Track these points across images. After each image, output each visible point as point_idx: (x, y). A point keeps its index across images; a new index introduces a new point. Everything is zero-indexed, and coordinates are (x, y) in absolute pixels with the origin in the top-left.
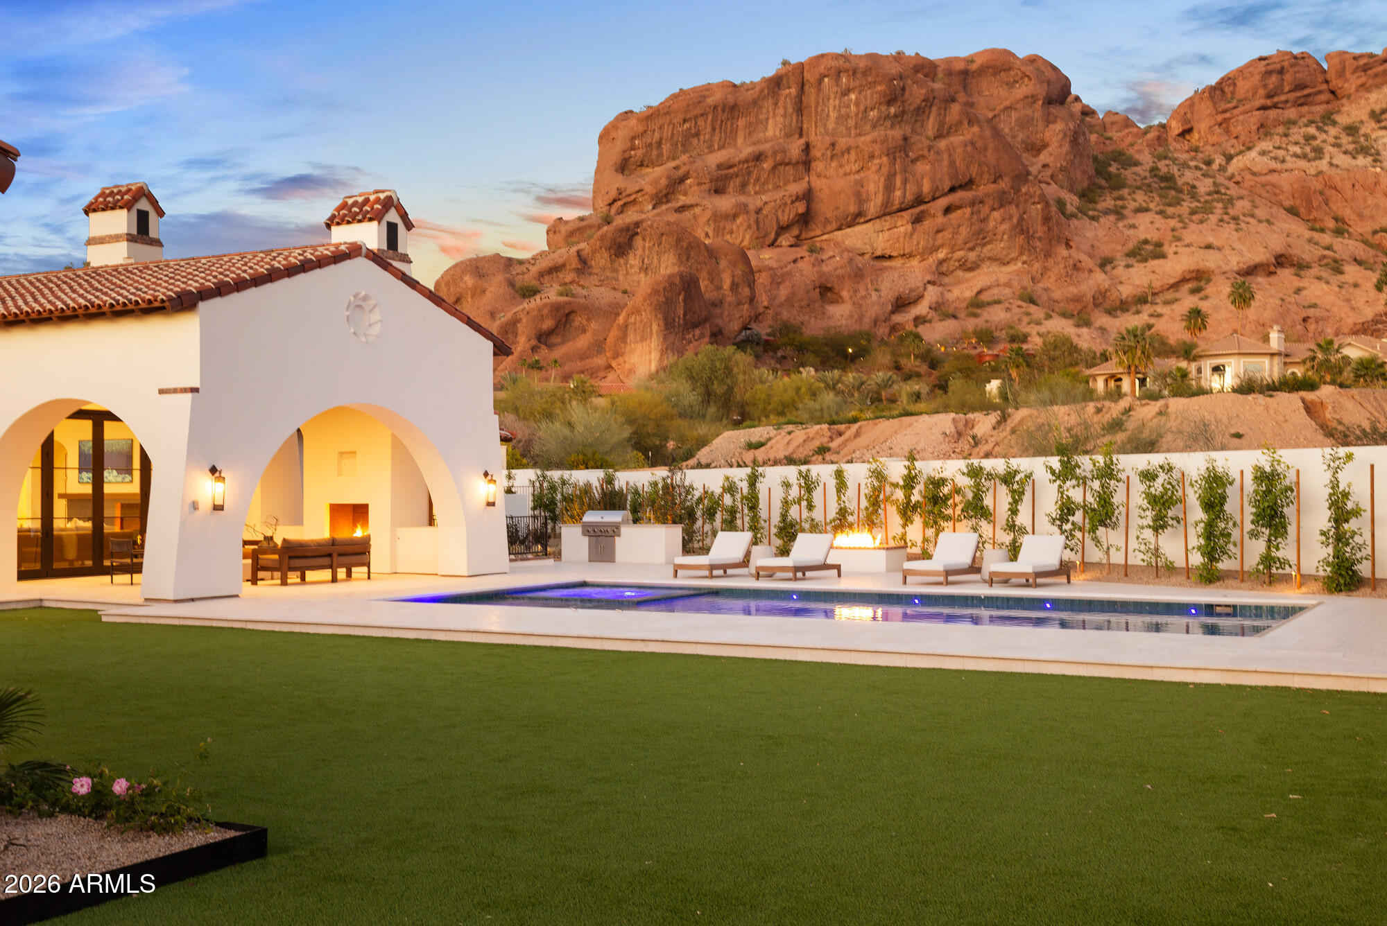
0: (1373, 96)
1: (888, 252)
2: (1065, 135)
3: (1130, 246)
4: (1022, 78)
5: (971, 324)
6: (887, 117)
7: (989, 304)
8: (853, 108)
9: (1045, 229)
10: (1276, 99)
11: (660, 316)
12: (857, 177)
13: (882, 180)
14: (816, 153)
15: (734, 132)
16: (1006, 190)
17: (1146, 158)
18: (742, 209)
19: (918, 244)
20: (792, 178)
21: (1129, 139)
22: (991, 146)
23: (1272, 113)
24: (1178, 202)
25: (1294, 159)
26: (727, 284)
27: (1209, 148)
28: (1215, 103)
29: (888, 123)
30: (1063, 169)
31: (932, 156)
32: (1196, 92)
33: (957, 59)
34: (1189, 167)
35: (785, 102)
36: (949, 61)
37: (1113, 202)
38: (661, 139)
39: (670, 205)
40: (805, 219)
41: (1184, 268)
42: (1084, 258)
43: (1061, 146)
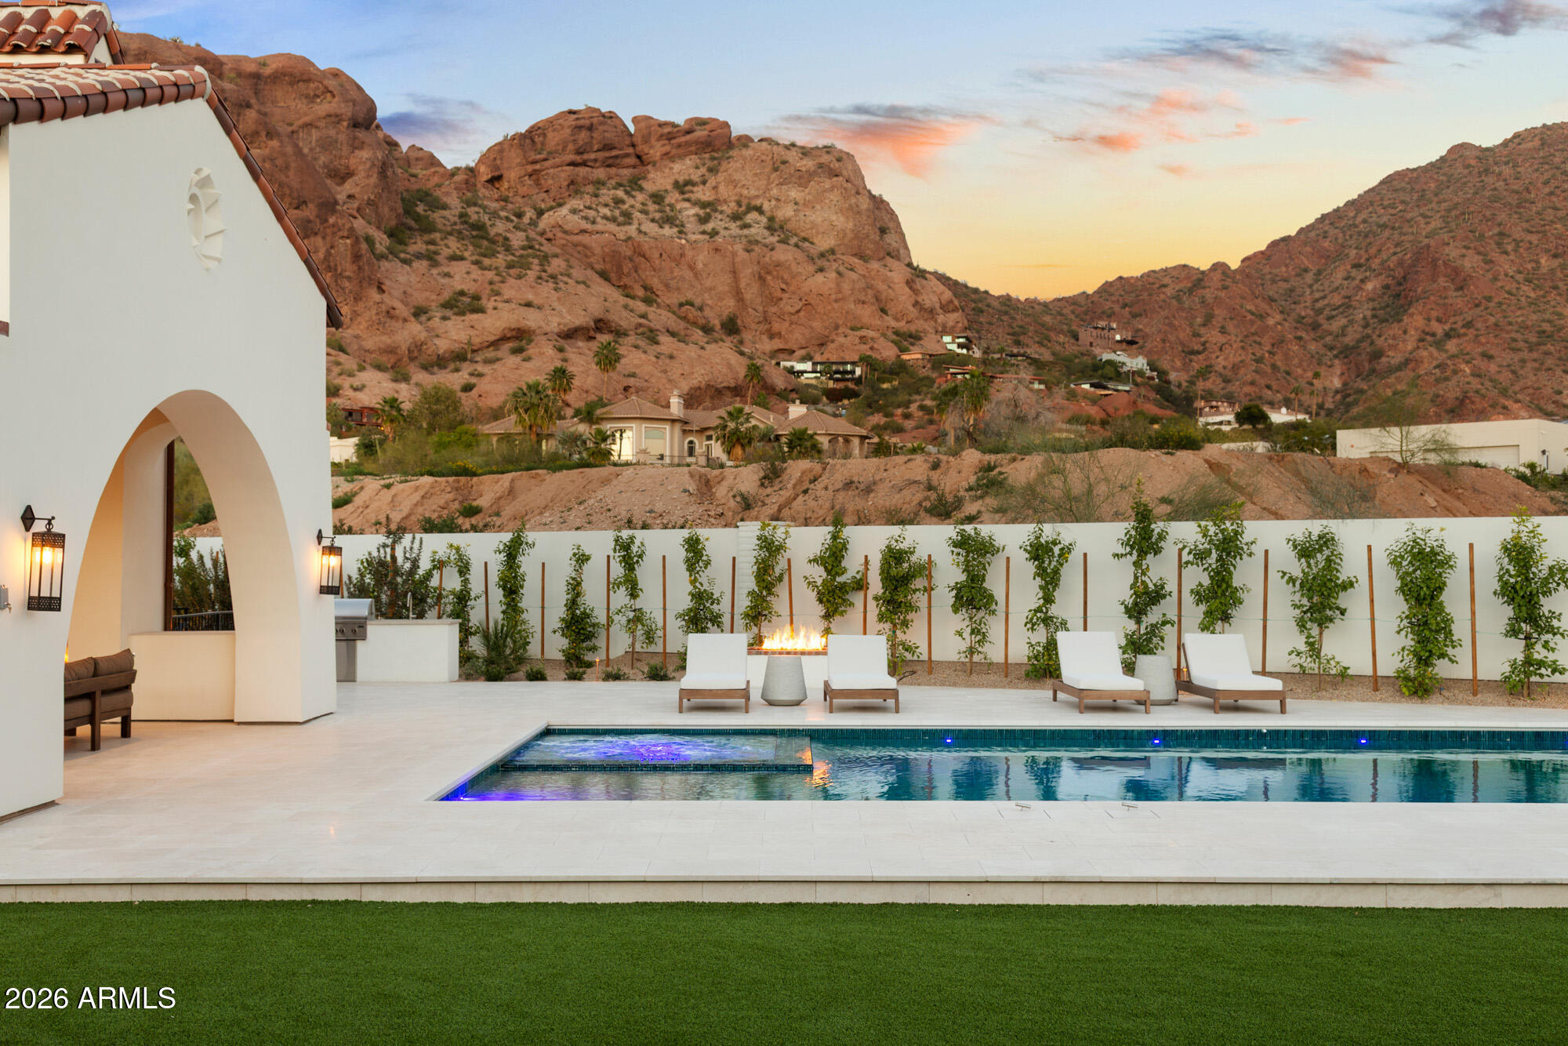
0: (677, 167)
2: (373, 165)
3: (447, 295)
4: (323, 93)
9: (356, 268)
10: (585, 156)
16: (312, 218)
17: (454, 201)
21: (436, 180)
22: (293, 165)
23: (582, 171)
24: (493, 254)
25: (605, 221)
27: (519, 199)
28: (525, 152)
30: (370, 203)
32: (506, 138)
33: (246, 58)
34: (500, 218)
36: (238, 60)
37: (424, 246)
41: (504, 326)
42: (397, 304)
43: (368, 177)
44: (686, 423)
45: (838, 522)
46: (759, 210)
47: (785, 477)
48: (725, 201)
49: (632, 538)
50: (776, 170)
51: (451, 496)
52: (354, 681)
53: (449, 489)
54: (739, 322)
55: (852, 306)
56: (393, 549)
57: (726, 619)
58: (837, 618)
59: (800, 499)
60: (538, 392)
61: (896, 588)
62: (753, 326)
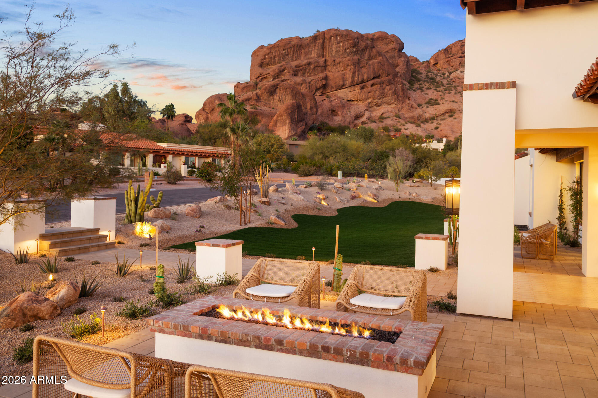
1: (352, 99)
2: (403, 62)
3: (427, 100)
4: (391, 42)
5: (381, 125)
6: (352, 52)
7: (386, 118)
8: (341, 48)
9: (402, 93)
11: (289, 117)
12: (343, 72)
13: (351, 74)
14: (329, 63)
15: (300, 54)
16: (391, 79)
17: (424, 72)
18: (304, 82)
19: (362, 96)
20: (320, 72)
21: (418, 65)
22: (386, 64)
24: (439, 87)
26: (309, 107)
27: (443, 69)
28: (445, 55)
29: (353, 54)
30: (404, 74)
31: (367, 66)
32: (439, 51)
33: (369, 34)
34: (438, 76)
35: (318, 45)
36: (367, 35)
37: (419, 86)
38: (275, 56)
39: (279, 79)
40: (325, 86)
41: (446, 108)
42: (414, 103)
43: (403, 66)
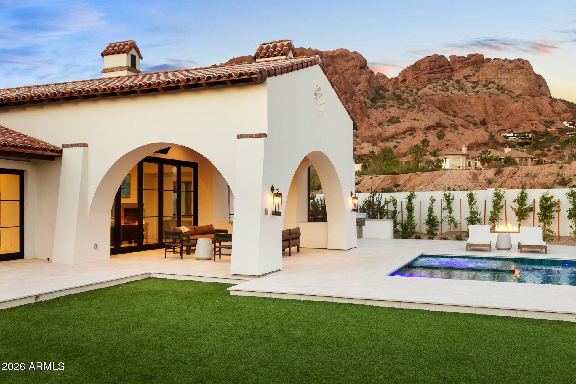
0: (464, 71)
2: (366, 79)
3: (388, 118)
4: (351, 59)
9: (361, 112)
10: (433, 70)
16: (348, 97)
17: (391, 89)
21: (385, 82)
22: (343, 82)
23: (432, 75)
24: (403, 104)
25: (440, 91)
27: (411, 86)
28: (413, 71)
30: (365, 91)
32: (407, 67)
33: (329, 51)
34: (405, 93)
36: (327, 52)
37: (382, 103)
41: (407, 127)
42: (374, 122)
43: (365, 83)
44: (468, 155)
45: (523, 188)
46: (494, 83)
47: (504, 173)
48: (481, 81)
49: (450, 194)
50: (500, 69)
51: (390, 181)
52: (362, 238)
53: (390, 179)
54: (486, 121)
55: (528, 113)
56: (373, 198)
57: (483, 221)
58: (523, 221)
59: (509, 180)
60: (418, 147)
61: (546, 210)
62: (491, 122)
